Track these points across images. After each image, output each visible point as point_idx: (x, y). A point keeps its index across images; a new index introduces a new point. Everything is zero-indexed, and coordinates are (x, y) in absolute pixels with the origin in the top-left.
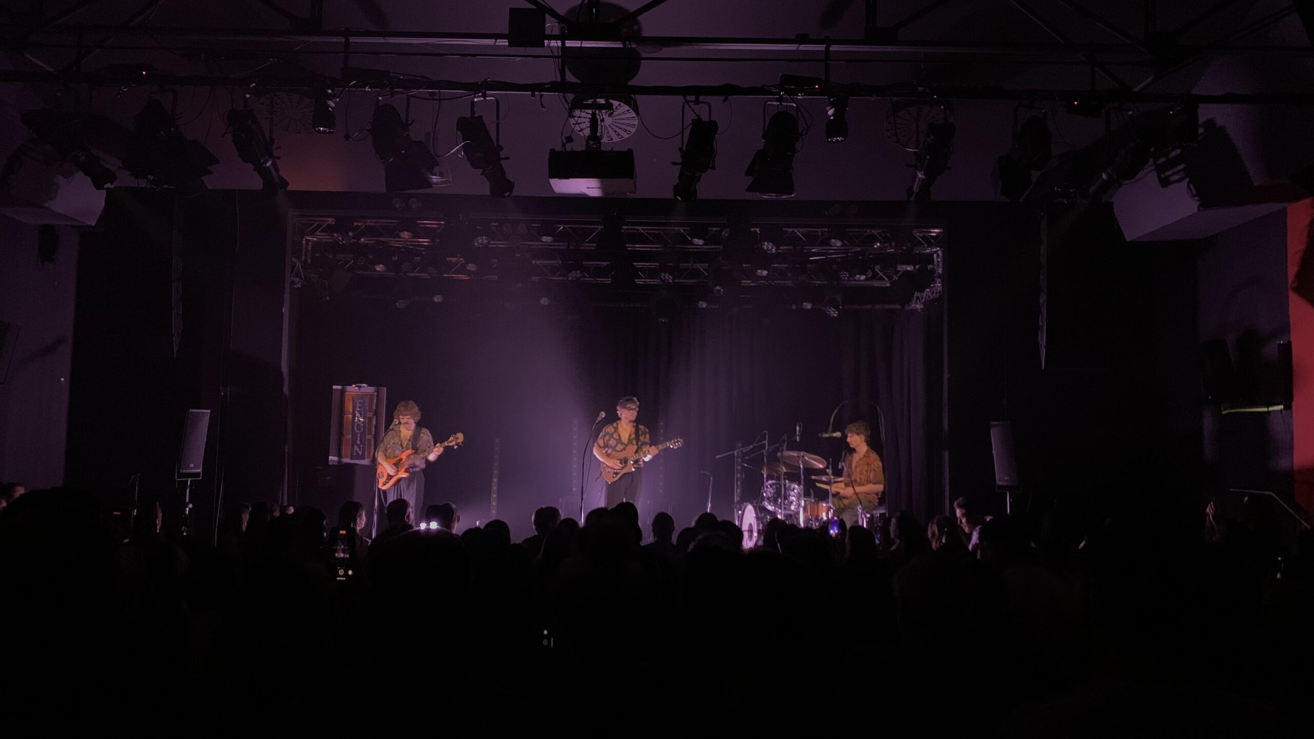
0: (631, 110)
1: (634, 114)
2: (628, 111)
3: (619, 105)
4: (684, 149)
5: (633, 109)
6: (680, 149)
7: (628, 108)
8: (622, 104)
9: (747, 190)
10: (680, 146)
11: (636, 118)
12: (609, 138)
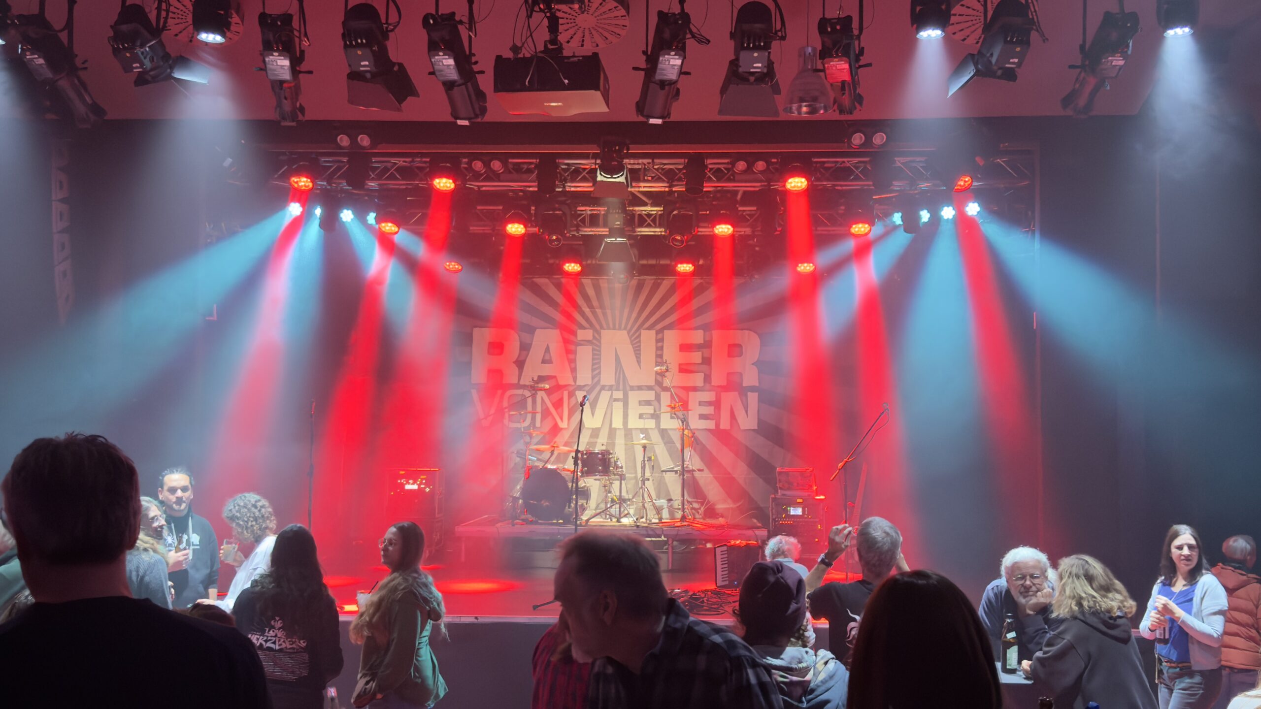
0: (620, 7)
1: (623, 12)
2: (615, 8)
4: (649, 53)
5: (622, 4)
6: (645, 53)
7: (616, 4)
10: (645, 49)
11: (627, 16)
12: (595, 45)
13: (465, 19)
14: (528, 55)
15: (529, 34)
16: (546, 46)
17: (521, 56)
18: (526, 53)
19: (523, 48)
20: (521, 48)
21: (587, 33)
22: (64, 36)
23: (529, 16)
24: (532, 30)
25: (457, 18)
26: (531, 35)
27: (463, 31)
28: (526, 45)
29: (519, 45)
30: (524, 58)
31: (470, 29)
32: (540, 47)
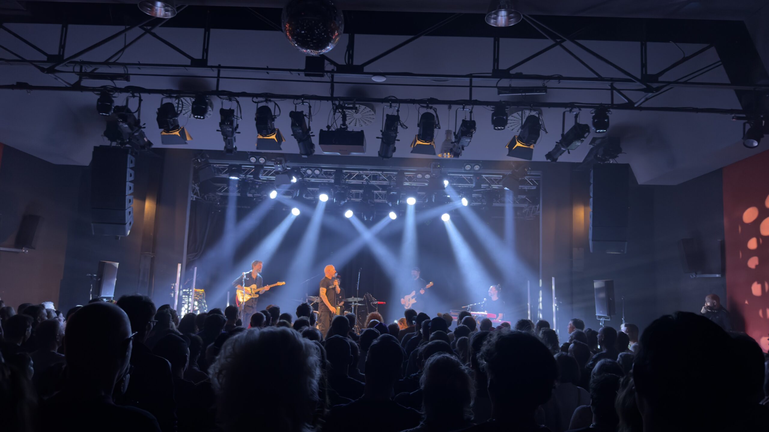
0: (372, 111)
1: (373, 113)
2: (370, 111)
3: (365, 108)
4: (383, 131)
5: (373, 110)
6: (381, 131)
7: (370, 110)
8: (367, 108)
9: (412, 152)
10: (381, 129)
11: (374, 115)
12: (361, 125)
13: (307, 114)
14: (334, 130)
15: (334, 121)
16: (341, 127)
17: (330, 130)
18: (333, 129)
19: (332, 127)
20: (331, 127)
21: (358, 120)
22: (136, 115)
23: (334, 114)
24: (336, 120)
25: (304, 114)
26: (335, 121)
27: (306, 120)
28: (333, 126)
29: (330, 125)
30: (332, 131)
31: (309, 118)
32: (339, 127)
